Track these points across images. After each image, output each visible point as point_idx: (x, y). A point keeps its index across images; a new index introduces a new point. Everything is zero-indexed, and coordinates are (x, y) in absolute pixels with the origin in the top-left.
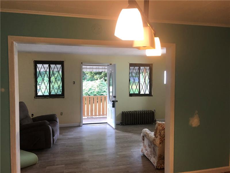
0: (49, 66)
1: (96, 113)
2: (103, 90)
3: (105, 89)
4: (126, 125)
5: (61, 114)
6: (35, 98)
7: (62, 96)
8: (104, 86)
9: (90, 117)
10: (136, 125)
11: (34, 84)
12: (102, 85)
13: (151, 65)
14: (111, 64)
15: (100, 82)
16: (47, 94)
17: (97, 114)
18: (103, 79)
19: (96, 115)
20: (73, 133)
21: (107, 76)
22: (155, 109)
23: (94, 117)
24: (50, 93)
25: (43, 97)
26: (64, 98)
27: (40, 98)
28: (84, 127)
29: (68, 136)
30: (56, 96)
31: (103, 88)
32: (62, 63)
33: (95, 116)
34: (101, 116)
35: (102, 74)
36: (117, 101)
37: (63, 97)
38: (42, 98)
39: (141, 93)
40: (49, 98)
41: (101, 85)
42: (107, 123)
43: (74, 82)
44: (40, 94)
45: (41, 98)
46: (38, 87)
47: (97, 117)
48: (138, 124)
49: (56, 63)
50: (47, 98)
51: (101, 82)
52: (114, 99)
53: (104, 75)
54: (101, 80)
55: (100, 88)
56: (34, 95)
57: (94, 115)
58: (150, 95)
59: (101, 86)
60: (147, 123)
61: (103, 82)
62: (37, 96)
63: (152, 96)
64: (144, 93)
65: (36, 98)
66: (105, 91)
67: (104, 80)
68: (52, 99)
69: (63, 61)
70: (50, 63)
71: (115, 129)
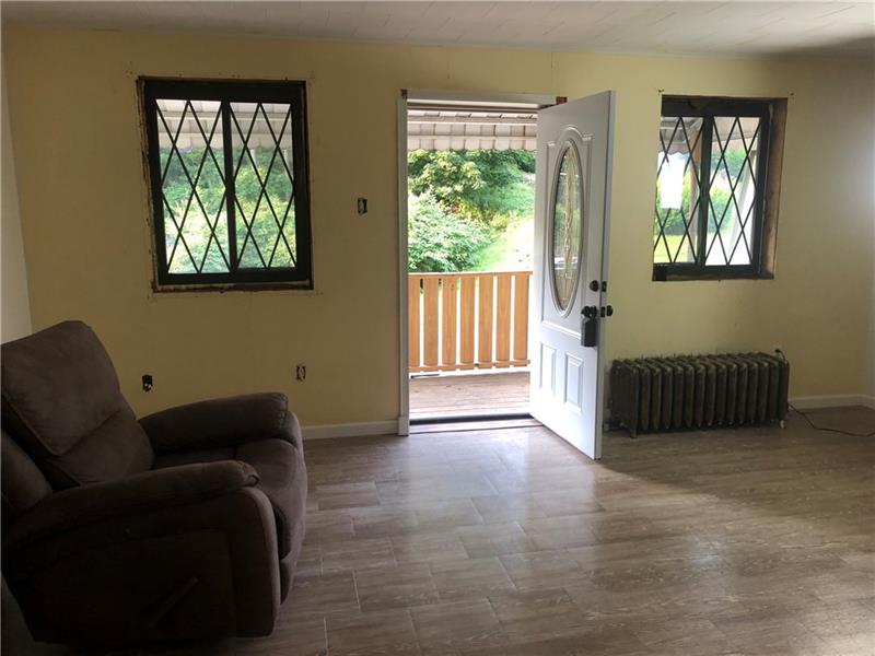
0: (226, 112)
1: (449, 353)
2: (431, 239)
3: (441, 236)
4: (640, 431)
5: (300, 373)
6: (155, 290)
7: (300, 275)
8: (436, 222)
9: (422, 373)
10: (689, 434)
11: (146, 212)
12: (427, 220)
13: (771, 110)
14: (561, 100)
15: (420, 206)
16: (218, 265)
17: (458, 362)
18: (428, 192)
19: (450, 365)
20: (372, 485)
21: (537, 168)
22: (779, 347)
23: (442, 374)
24: (234, 259)
25: (200, 281)
26: (311, 287)
27: (184, 287)
28: (417, 439)
29: (353, 512)
30: (268, 278)
31: (433, 230)
32: (292, 93)
33: (444, 369)
34: (476, 371)
35: (425, 174)
36: (610, 312)
37: (307, 282)
38: (195, 290)
39: (708, 263)
40: (230, 289)
41: (424, 218)
42: (528, 416)
43: (365, 201)
44: (179, 265)
45: (188, 290)
46: (170, 229)
47: (458, 372)
48: (704, 427)
49: (260, 92)
50: (222, 290)
51: (424, 209)
52: (593, 300)
53: (434, 178)
54: (423, 196)
55: (421, 231)
56: (149, 274)
57: (440, 363)
58: (756, 270)
59: (423, 225)
60: (747, 419)
61: (430, 208)
62: (165, 278)
63: (771, 277)
64: (724, 263)
65: (159, 288)
66: (439, 245)
67: (434, 200)
68: (248, 293)
69: (303, 84)
70: (227, 91)
71: (597, 460)
